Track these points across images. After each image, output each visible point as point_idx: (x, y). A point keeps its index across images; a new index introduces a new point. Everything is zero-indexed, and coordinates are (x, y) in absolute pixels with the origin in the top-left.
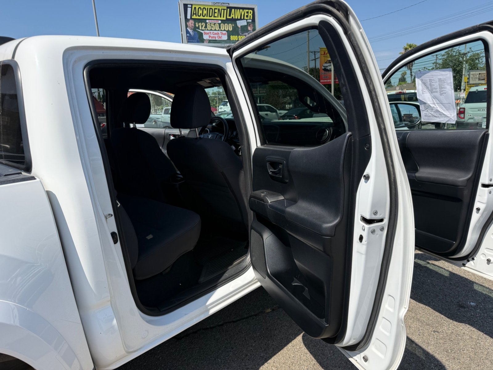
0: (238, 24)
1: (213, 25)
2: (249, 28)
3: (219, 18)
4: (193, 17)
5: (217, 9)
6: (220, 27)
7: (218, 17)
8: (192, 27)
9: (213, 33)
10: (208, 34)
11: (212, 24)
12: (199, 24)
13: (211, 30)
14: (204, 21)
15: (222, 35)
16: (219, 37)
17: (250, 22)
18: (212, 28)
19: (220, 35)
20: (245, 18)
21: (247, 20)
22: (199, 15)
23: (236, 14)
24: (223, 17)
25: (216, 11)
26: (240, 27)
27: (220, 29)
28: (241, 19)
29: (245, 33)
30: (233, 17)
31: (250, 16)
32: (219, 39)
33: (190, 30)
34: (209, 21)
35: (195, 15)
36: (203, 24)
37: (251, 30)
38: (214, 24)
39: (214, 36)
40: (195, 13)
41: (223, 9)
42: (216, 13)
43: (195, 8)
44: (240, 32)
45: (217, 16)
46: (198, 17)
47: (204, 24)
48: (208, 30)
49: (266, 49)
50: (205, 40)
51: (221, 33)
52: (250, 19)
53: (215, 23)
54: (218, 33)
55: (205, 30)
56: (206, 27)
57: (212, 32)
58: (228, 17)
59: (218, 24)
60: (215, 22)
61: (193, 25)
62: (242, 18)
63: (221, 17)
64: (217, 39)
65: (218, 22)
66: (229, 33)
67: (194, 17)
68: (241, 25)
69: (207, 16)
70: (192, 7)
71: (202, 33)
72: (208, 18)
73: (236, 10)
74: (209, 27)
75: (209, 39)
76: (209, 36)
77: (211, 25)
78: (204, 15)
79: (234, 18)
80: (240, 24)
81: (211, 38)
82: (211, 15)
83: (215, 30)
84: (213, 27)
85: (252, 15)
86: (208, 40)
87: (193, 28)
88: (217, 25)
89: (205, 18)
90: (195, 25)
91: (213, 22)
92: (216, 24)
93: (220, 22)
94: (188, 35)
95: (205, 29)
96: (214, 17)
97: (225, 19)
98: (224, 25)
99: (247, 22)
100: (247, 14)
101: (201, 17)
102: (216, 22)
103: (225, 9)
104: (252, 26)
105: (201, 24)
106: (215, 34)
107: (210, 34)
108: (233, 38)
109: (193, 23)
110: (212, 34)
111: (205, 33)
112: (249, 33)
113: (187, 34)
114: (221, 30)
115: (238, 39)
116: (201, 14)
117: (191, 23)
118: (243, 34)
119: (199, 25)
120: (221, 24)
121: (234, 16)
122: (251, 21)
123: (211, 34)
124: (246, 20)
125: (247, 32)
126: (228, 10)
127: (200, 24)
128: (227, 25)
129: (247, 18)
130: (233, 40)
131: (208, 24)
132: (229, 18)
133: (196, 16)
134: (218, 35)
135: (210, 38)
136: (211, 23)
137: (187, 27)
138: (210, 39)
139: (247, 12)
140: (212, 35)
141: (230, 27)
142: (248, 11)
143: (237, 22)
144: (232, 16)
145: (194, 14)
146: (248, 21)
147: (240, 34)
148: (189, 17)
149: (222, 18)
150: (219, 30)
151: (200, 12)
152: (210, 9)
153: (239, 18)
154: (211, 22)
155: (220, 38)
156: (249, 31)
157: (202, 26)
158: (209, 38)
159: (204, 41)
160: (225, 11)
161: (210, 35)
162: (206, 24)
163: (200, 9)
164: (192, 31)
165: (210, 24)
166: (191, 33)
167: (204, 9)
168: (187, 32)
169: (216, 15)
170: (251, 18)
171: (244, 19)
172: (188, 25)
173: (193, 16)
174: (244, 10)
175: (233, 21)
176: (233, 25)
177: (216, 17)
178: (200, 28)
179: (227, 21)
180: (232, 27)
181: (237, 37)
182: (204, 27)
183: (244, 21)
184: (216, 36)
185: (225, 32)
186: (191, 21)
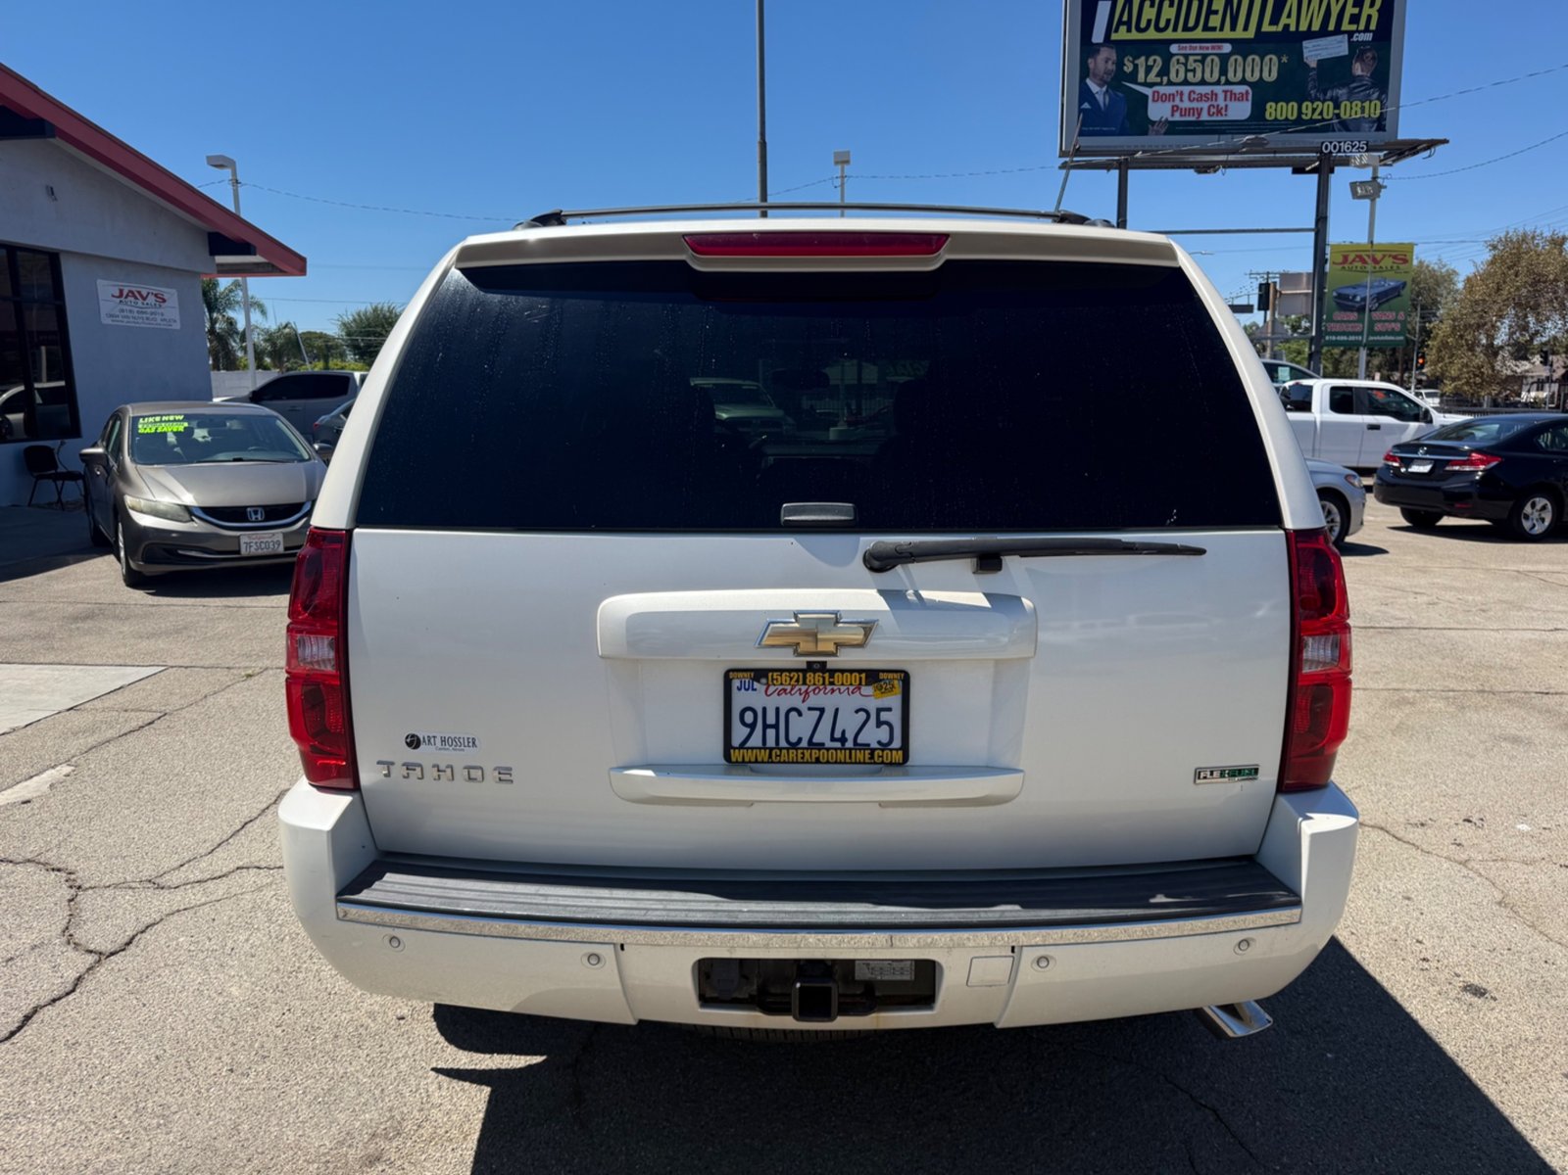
0: (1305, 55)
1: (1195, 61)
2: (1358, 69)
3: (1227, 34)
4: (1114, 37)
6: (1224, 71)
7: (1222, 29)
8: (1105, 73)
9: (1193, 96)
10: (1169, 98)
11: (1191, 58)
12: (1136, 62)
13: (1186, 82)
14: (1161, 47)
15: (1228, 102)
16: (1213, 110)
17: (1364, 43)
18: (1190, 75)
19: (1221, 102)
20: (1346, 26)
21: (1350, 34)
22: (1143, 25)
23: (1305, 14)
24: (1246, 28)
25: (1214, 8)
26: (1313, 65)
27: (1223, 79)
28: (1323, 32)
29: (1332, 89)
30: (1287, 26)
31: (1369, 17)
32: (1215, 118)
33: (1094, 88)
34: (1183, 48)
35: (1123, 28)
36: (1155, 61)
37: (1365, 74)
38: (1199, 58)
39: (1195, 105)
40: (1125, 18)
42: (1216, 12)
44: (1310, 86)
45: (1218, 25)
46: (1135, 35)
47: (1157, 61)
48: (1170, 83)
49: (1426, 153)
50: (1153, 123)
51: (1225, 92)
52: (1367, 30)
53: (1205, 56)
54: (1214, 95)
55: (1160, 84)
56: (1164, 71)
57: (1186, 89)
58: (1266, 28)
59: (1216, 59)
60: (1207, 48)
61: (1111, 66)
62: (1331, 27)
63: (1233, 28)
64: (1205, 117)
65: (1219, 48)
66: (1263, 93)
67: (1122, 34)
68: (1319, 58)
69: (1175, 29)
71: (1147, 97)
72: (1180, 34)
74: (1177, 71)
75: (1171, 119)
76: (1173, 107)
77: (1185, 65)
78: (1162, 24)
79: (1293, 28)
80: (1314, 52)
81: (1181, 115)
82: (1191, 23)
83: (1203, 82)
84: (1194, 71)
85: (1378, 11)
86: (1167, 120)
87: (1109, 80)
88: (1212, 61)
89: (1169, 34)
90: (1120, 64)
91: (1198, 49)
92: (1209, 59)
93: (1227, 48)
94: (1086, 106)
95: (1158, 80)
96: (1206, 28)
97: (1251, 34)
98: (1245, 59)
99: (1350, 43)
100: (1356, 11)
101: (1151, 34)
102: (1210, 51)
104: (1373, 58)
105: (1147, 60)
106: (1201, 98)
107: (1177, 99)
108: (1274, 111)
109: (1114, 56)
110: (1185, 97)
111: (1158, 98)
112: (1355, 88)
113: (1081, 103)
114: (1228, 82)
115: (1300, 108)
116: (1149, 21)
117: (1104, 61)
118: (1325, 94)
119: (1136, 66)
120: (1232, 59)
121: (1292, 22)
122: (1368, 37)
123: (1181, 100)
124: (1346, 36)
125: (1343, 85)
127: (1141, 61)
128: (1257, 58)
129: (1353, 27)
130: (1276, 119)
131: (1174, 59)
132: (1273, 29)
133: (1129, 30)
134: (1210, 103)
135: (1177, 114)
136: (1186, 56)
137: (1088, 76)
138: (1177, 117)
139: (1359, 4)
140: (1186, 104)
141: (1269, 69)
143: (1305, 44)
144: (1284, 20)
145: (1120, 23)
146: (1355, 39)
147: (1313, 93)
148: (1098, 37)
149: (1239, 34)
150: (1218, 83)
151: (1149, 13)
153: (1316, 27)
154: (1188, 52)
155: (1219, 112)
156: (1355, 78)
157: (1149, 70)
158: (1173, 115)
159: (1150, 126)
160: (1258, 4)
162: (1167, 58)
163: (1147, 4)
164: (1104, 89)
165: (1182, 59)
166: (1100, 98)
167: (1167, 4)
168: (1085, 94)
169: (1215, 21)
170: (1373, 27)
171: (1338, 31)
172: (1091, 66)
173: (1116, 31)
175: (1291, 41)
176: (1285, 59)
177: (1214, 29)
178: (1141, 77)
179: (1261, 44)
180: (1280, 64)
181: (1295, 105)
182: (1155, 70)
183: (1339, 37)
184: (1205, 105)
185: (1243, 88)
186: (1106, 53)
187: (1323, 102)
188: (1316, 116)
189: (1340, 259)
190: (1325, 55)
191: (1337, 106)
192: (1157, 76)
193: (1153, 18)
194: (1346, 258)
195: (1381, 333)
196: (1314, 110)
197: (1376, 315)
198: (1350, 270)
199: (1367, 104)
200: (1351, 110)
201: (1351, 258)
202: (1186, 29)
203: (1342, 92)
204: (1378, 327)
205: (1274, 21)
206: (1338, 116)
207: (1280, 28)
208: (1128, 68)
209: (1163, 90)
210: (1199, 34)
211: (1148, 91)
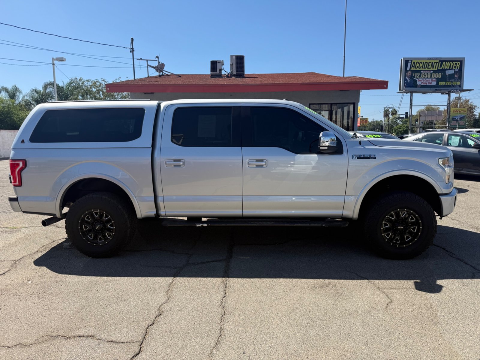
0: (446, 73)
2: (456, 76)
3: (432, 69)
4: (411, 69)
5: (431, 62)
6: (431, 76)
7: (431, 68)
10: (421, 81)
11: (425, 74)
13: (424, 78)
14: (419, 71)
16: (429, 83)
17: (457, 71)
19: (431, 82)
20: (454, 68)
21: (454, 69)
22: (416, 67)
23: (447, 66)
24: (435, 68)
25: (430, 64)
26: (448, 75)
27: (431, 77)
28: (450, 69)
30: (443, 68)
31: (458, 66)
32: (429, 84)
33: (407, 78)
35: (413, 68)
39: (426, 82)
40: (413, 66)
41: (436, 62)
42: (430, 65)
43: (414, 63)
44: (447, 79)
46: (415, 69)
47: (419, 74)
48: (421, 78)
50: (418, 85)
51: (431, 80)
52: (457, 69)
53: (428, 73)
54: (429, 80)
55: (419, 78)
56: (420, 76)
57: (424, 79)
58: (439, 68)
59: (430, 74)
61: (410, 75)
62: (451, 68)
63: (433, 68)
64: (428, 84)
66: (438, 80)
67: (413, 69)
69: (422, 68)
70: (411, 62)
71: (417, 80)
72: (423, 69)
73: (446, 62)
77: (424, 75)
78: (420, 67)
79: (444, 68)
80: (448, 73)
82: (425, 67)
83: (427, 78)
84: (426, 76)
85: (460, 65)
86: (420, 85)
87: (410, 77)
89: (421, 69)
90: (412, 74)
91: (426, 72)
92: (428, 74)
93: (432, 72)
94: (406, 82)
95: (419, 77)
96: (428, 68)
98: (435, 74)
99: (454, 71)
100: (455, 65)
101: (418, 69)
103: (438, 62)
104: (459, 74)
108: (441, 83)
109: (411, 73)
110: (424, 81)
111: (419, 81)
113: (405, 81)
114: (432, 78)
115: (445, 84)
117: (409, 73)
118: (450, 80)
119: (415, 75)
120: (433, 74)
121: (444, 67)
122: (458, 70)
126: (440, 62)
127: (416, 74)
128: (437, 74)
129: (455, 68)
130: (441, 85)
132: (440, 68)
133: (414, 68)
136: (424, 73)
137: (406, 76)
138: (422, 84)
139: (456, 64)
140: (424, 82)
141: (439, 76)
142: (456, 62)
143: (446, 71)
144: (442, 67)
145: (412, 67)
146: (455, 70)
147: (448, 80)
148: (408, 69)
149: (434, 69)
150: (430, 78)
151: (418, 65)
152: (426, 62)
153: (448, 68)
154: (425, 72)
155: (430, 83)
156: (455, 78)
157: (417, 75)
160: (438, 64)
161: (422, 81)
162: (421, 73)
163: (417, 63)
165: (423, 74)
166: (408, 80)
167: (421, 63)
168: (405, 80)
169: (430, 67)
170: (458, 68)
171: (452, 69)
172: (407, 74)
174: (453, 62)
175: (443, 71)
176: (442, 74)
177: (429, 68)
178: (416, 77)
179: (438, 71)
180: (442, 75)
181: (444, 82)
182: (418, 76)
183: (452, 70)
184: (428, 82)
185: (435, 79)
186: (410, 72)
187: (450, 82)
188: (448, 84)
189: (453, 111)
190: (450, 73)
191: (452, 83)
192: (419, 76)
193: (418, 66)
194: (454, 111)
195: (461, 125)
196: (448, 83)
197: (460, 122)
198: (455, 113)
199: (457, 82)
200: (455, 83)
201: (455, 111)
202: (424, 68)
203: (453, 80)
204: (460, 124)
205: (441, 67)
206: (452, 84)
207: (442, 68)
208: (413, 75)
209: (420, 79)
210: (427, 69)
211: (417, 79)
